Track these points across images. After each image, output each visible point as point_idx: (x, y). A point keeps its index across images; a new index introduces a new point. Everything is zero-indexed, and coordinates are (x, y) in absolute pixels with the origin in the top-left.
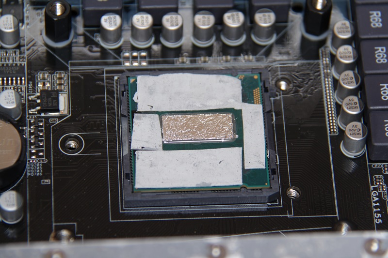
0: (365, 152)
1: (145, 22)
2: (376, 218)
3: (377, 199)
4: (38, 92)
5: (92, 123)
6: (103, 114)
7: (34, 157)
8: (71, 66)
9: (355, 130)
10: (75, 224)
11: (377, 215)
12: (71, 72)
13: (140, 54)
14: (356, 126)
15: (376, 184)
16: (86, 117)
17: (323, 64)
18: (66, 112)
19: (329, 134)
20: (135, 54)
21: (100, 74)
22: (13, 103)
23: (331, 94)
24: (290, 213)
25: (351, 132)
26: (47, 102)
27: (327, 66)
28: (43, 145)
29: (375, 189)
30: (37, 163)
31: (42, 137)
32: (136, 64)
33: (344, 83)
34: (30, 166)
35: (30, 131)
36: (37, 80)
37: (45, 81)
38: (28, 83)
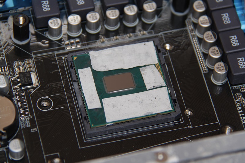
0: (227, 80)
1: (76, 20)
2: (242, 120)
3: (241, 108)
4: (16, 74)
5: (55, 88)
6: (61, 82)
7: (23, 116)
8: (33, 55)
9: (220, 68)
10: (58, 153)
11: (243, 118)
12: (34, 58)
13: (75, 40)
14: (220, 65)
15: (238, 99)
16: (50, 85)
17: (190, 30)
18: (37, 84)
19: (203, 73)
20: (72, 41)
21: (53, 57)
22: (4, 83)
23: (199, 48)
24: (190, 125)
25: (218, 69)
26: (24, 80)
27: (192, 31)
28: (27, 108)
29: (238, 102)
30: (26, 119)
31: (25, 102)
32: (74, 47)
33: (207, 39)
34: (22, 122)
35: (17, 99)
36: (15, 67)
37: (19, 67)
38: (9, 70)
